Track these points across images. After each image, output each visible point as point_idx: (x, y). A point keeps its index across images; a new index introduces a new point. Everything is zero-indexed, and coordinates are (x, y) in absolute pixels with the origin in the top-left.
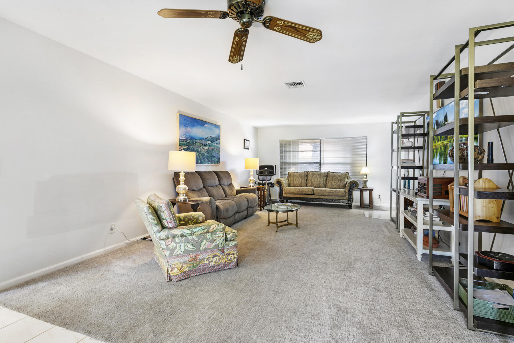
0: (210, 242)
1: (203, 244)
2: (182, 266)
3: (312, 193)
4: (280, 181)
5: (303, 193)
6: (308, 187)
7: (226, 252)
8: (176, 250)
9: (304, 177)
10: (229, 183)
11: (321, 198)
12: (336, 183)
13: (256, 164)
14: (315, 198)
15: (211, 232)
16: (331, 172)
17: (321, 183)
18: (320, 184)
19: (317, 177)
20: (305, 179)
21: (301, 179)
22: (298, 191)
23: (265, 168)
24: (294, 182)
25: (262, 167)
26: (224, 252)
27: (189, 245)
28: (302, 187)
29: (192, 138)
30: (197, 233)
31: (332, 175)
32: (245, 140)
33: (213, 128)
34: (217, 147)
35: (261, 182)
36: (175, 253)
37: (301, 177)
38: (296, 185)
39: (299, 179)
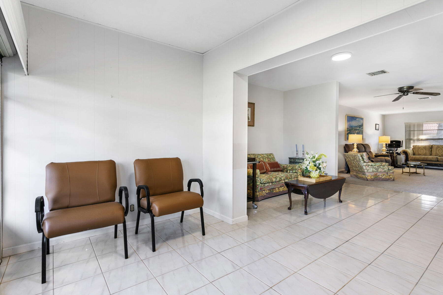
0: (382, 169)
1: (379, 170)
2: (371, 176)
3: (436, 160)
4: (406, 151)
5: (428, 160)
6: (432, 156)
7: (389, 174)
8: (369, 170)
10: (370, 151)
13: (387, 140)
14: (440, 163)
15: (383, 166)
20: (429, 150)
23: (394, 143)
24: (418, 152)
25: (392, 142)
26: (388, 174)
27: (374, 169)
28: (426, 156)
29: (351, 127)
30: (377, 165)
32: (376, 124)
33: (360, 120)
34: (362, 130)
35: (389, 152)
36: (369, 171)
37: (426, 149)
38: (421, 154)
39: (424, 151)
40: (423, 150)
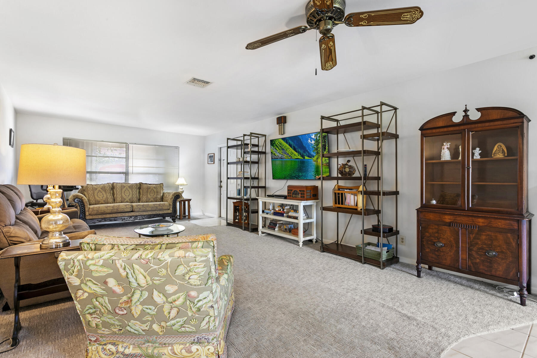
3: (131, 210)
5: (119, 212)
6: (117, 203)
9: (109, 191)
11: (142, 214)
12: (152, 196)
14: (135, 215)
16: (144, 183)
17: (135, 196)
18: (133, 198)
19: (128, 190)
20: (110, 193)
21: (106, 194)
22: (112, 209)
24: (95, 198)
28: (108, 203)
31: (146, 187)
37: (105, 191)
38: (99, 201)
39: (103, 194)
40: (101, 192)
